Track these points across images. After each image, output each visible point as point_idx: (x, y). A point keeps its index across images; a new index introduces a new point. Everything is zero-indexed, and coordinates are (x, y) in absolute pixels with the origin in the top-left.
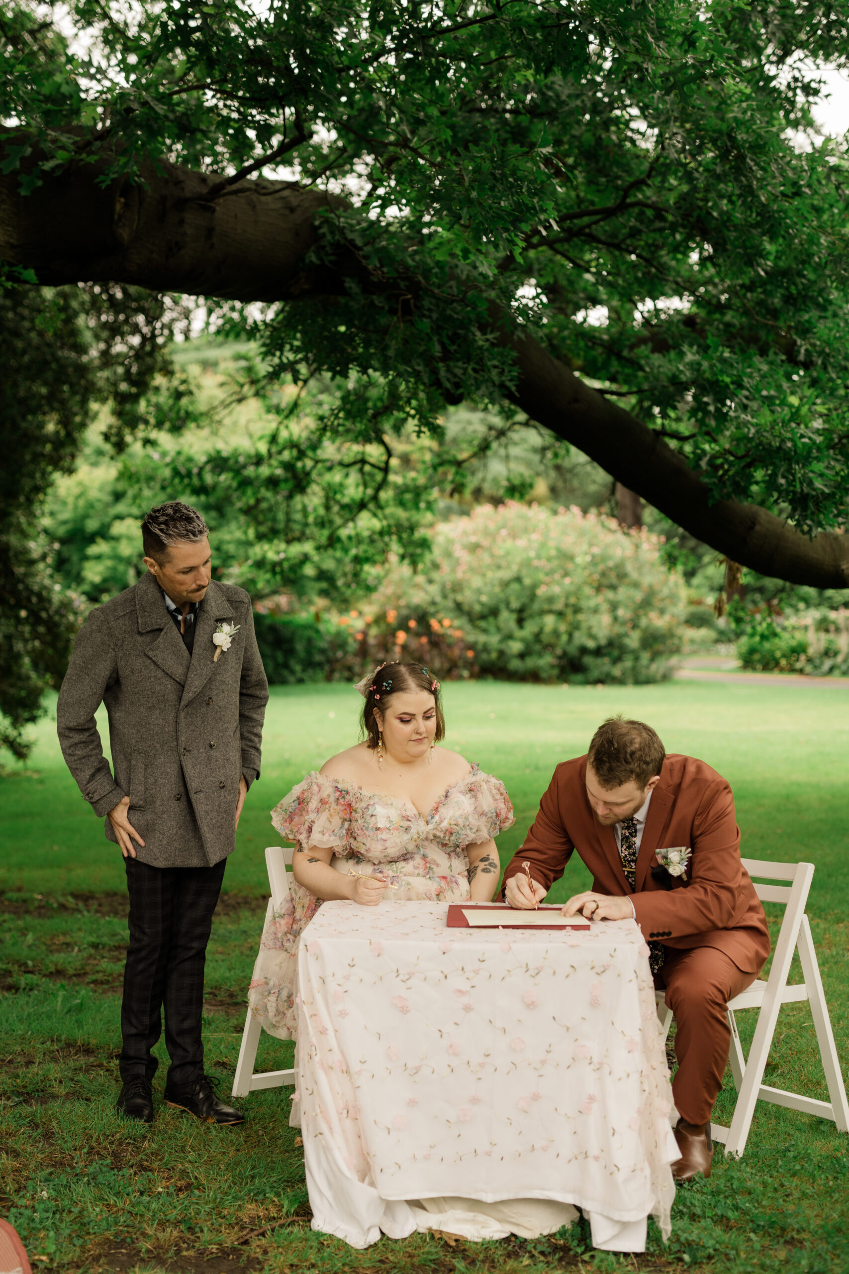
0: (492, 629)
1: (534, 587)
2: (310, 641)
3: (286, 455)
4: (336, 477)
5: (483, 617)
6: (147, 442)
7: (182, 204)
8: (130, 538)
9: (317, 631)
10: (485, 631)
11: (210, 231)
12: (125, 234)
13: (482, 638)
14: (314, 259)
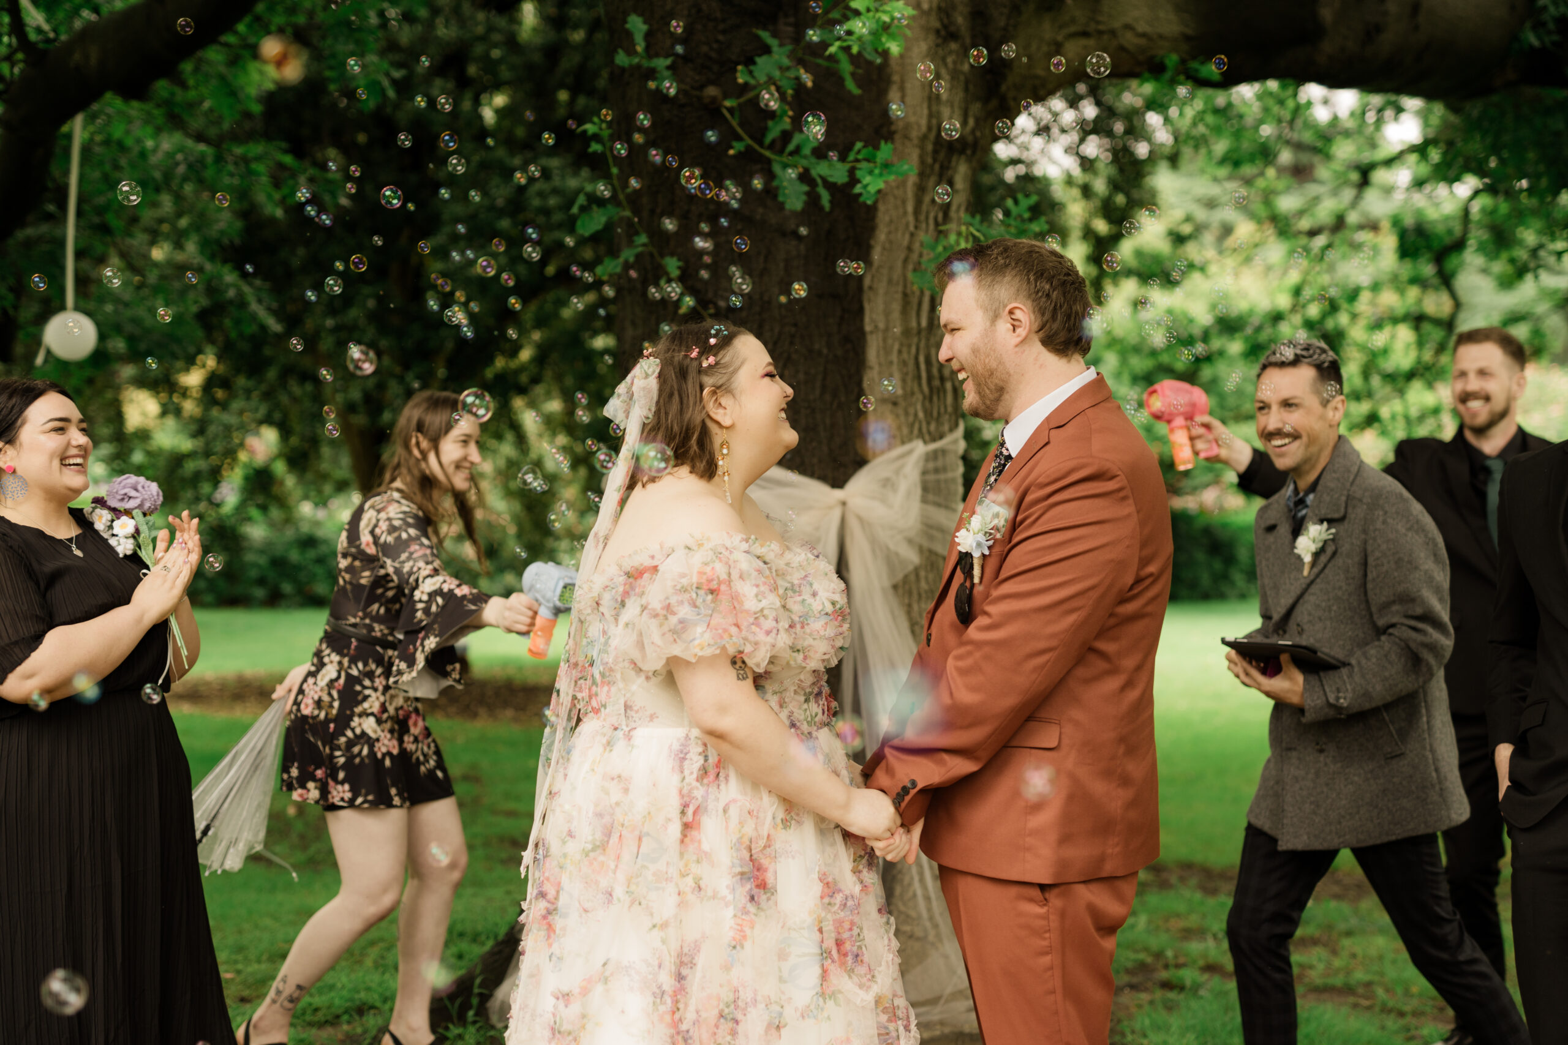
11: (1416, 8)
14: (1533, 39)
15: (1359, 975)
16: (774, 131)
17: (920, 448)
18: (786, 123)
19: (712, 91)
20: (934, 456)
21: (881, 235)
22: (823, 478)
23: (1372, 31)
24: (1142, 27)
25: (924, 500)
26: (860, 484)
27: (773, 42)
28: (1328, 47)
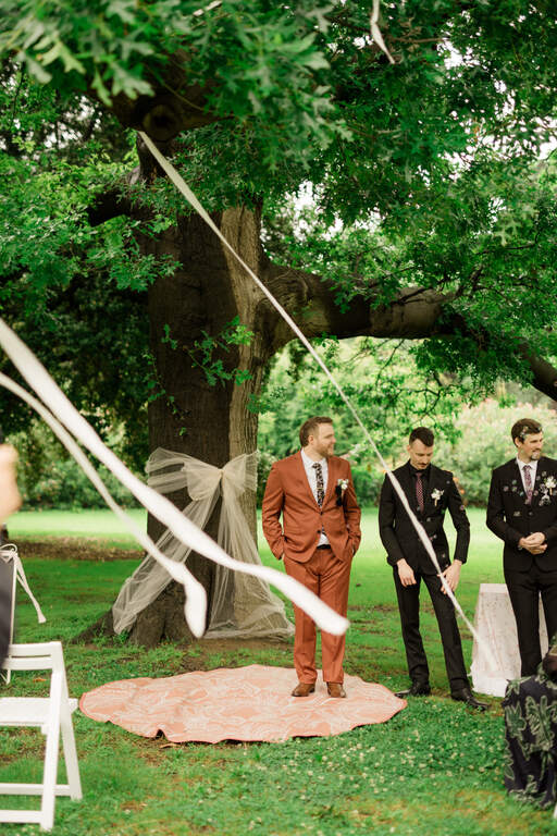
0: (476, 477)
1: (503, 452)
2: (365, 482)
3: (385, 386)
4: (411, 398)
5: (470, 470)
6: (313, 379)
7: (393, 304)
8: (266, 423)
9: (369, 477)
10: (471, 478)
11: (403, 314)
12: (373, 320)
13: (469, 483)
14: (441, 322)
15: (382, 628)
16: (205, 361)
17: (245, 456)
18: (209, 359)
19: (185, 347)
20: (249, 458)
21: (235, 391)
22: (216, 466)
23: (388, 323)
24: (315, 323)
25: (247, 473)
26: (228, 467)
27: (206, 335)
28: (374, 328)
